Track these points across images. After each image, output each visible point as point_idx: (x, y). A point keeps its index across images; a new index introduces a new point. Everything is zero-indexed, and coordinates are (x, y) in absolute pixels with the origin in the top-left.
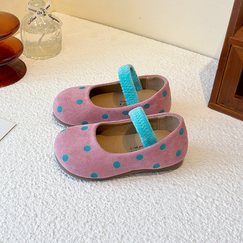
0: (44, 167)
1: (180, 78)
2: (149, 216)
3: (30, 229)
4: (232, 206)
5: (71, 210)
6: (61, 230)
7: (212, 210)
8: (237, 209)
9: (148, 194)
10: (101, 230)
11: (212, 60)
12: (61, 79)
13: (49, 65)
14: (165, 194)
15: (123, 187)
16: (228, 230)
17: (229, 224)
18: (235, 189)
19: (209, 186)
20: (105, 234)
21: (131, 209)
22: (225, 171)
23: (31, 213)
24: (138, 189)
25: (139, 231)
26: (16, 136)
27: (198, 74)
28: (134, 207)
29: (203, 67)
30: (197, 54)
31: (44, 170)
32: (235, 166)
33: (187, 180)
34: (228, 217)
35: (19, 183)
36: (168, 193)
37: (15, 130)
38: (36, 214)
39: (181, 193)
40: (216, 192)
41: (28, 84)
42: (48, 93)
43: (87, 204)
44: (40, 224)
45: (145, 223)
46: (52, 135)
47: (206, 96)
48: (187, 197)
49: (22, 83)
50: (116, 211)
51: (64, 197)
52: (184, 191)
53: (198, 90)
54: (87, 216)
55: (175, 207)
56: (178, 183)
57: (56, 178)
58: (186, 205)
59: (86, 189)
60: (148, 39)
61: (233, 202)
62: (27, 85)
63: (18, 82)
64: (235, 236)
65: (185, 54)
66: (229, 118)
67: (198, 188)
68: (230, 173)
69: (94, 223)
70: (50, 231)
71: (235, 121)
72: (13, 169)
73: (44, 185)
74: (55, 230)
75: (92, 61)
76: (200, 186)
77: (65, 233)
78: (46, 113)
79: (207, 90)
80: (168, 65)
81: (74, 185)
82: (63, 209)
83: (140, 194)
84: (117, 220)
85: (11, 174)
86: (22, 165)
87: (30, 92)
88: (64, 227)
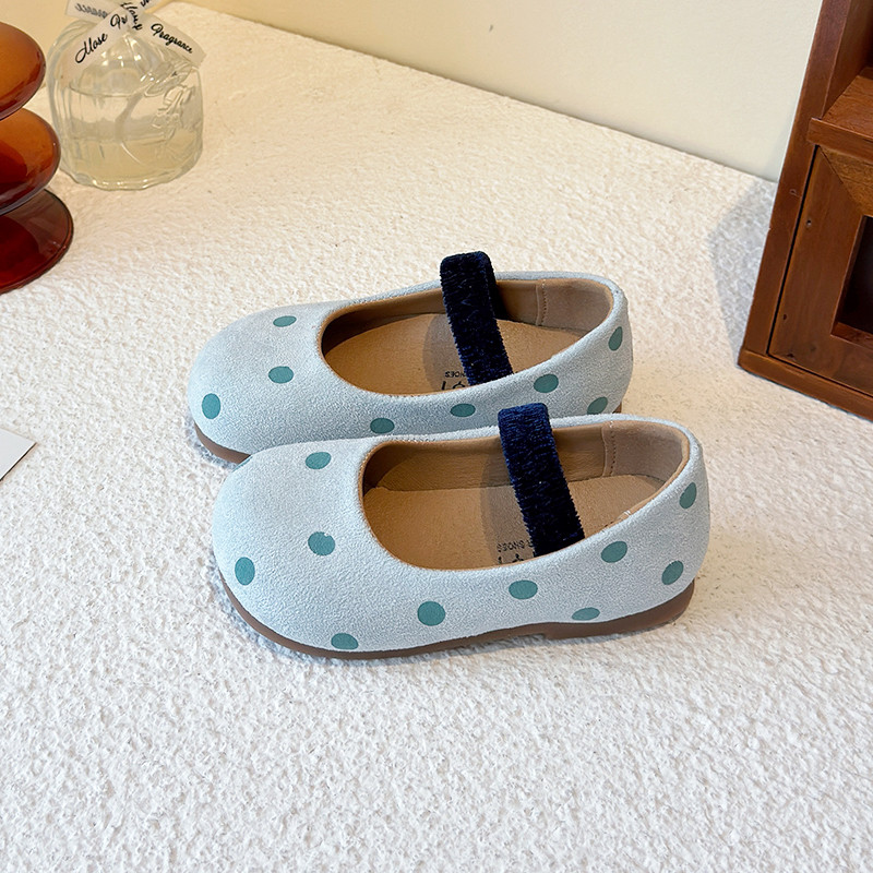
0: (138, 605)
1: (636, 254)
2: (517, 786)
3: (88, 842)
4: (818, 743)
5: (235, 769)
6: (201, 844)
7: (744, 762)
8: (835, 754)
9: (515, 703)
10: (343, 843)
11: (756, 183)
12: (199, 265)
13: (156, 211)
14: (575, 702)
15: (423, 679)
16: (803, 832)
17: (807, 813)
18: (830, 678)
19: (734, 667)
20: (359, 858)
21: (452, 761)
22: (797, 609)
23: (88, 780)
24: (479, 684)
25: (481, 845)
26: (36, 487)
27: (706, 240)
28: (463, 755)
29: (724, 211)
30: (703, 161)
31: (136, 616)
32: (833, 589)
33: (659, 649)
34: (804, 786)
35: (45, 668)
36: (588, 698)
37: (32, 464)
38: (108, 782)
39: (636, 697)
40: (763, 693)
41: (80, 288)
42: (152, 319)
43: (294, 744)
44: (123, 821)
45: (502, 811)
46: (165, 483)
47: (732, 326)
48: (658, 714)
49: (56, 284)
50: (399, 768)
51: (210, 719)
52: (647, 688)
53: (703, 302)
54: (291, 789)
55: (612, 749)
56: (625, 660)
57: (181, 646)
58: (651, 740)
59: (289, 687)
60: (522, 106)
61: (824, 729)
62: (75, 289)
63: (44, 279)
64: (826, 857)
65: (660, 162)
66: (813, 406)
67: (696, 675)
68: (814, 618)
69: (317, 814)
70: (160, 848)
71: (836, 418)
72: (25, 613)
73: (138, 673)
74: (179, 844)
75: (313, 195)
76: (703, 669)
77: (213, 857)
78: (146, 399)
79: (738, 301)
80: (594, 207)
81: (248, 675)
82: (206, 763)
83: (485, 704)
84: (400, 803)
85: (18, 634)
86: (57, 600)
87: (88, 317)
88: (211, 832)
